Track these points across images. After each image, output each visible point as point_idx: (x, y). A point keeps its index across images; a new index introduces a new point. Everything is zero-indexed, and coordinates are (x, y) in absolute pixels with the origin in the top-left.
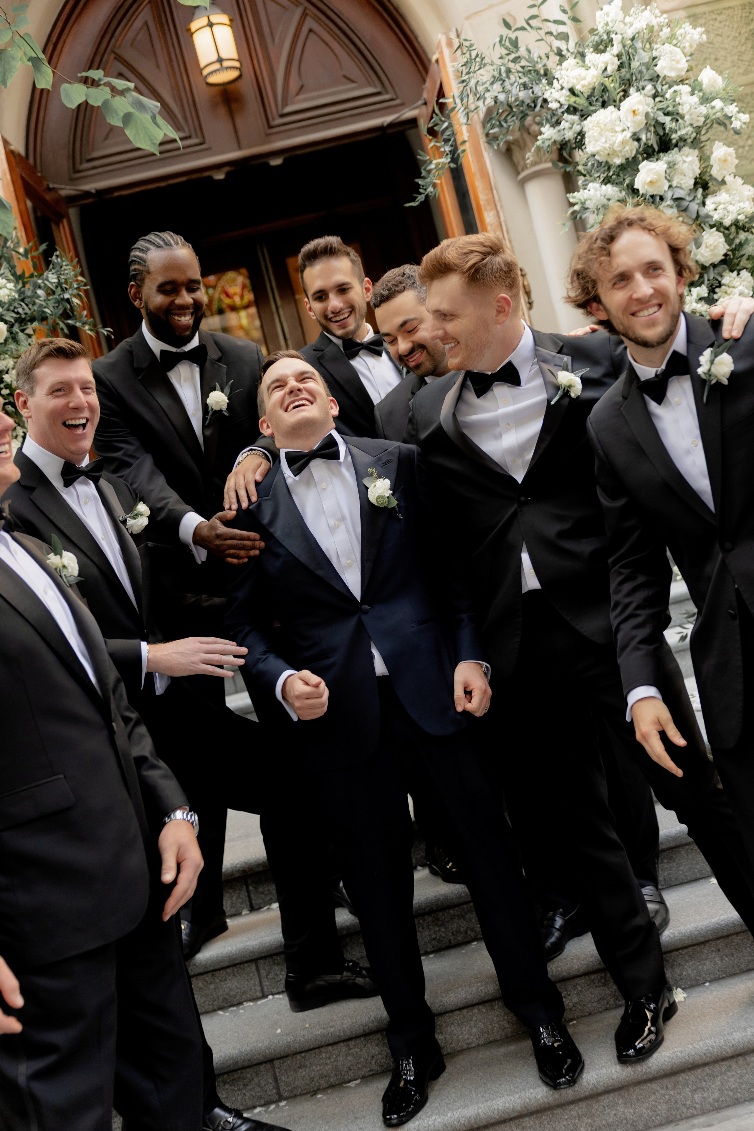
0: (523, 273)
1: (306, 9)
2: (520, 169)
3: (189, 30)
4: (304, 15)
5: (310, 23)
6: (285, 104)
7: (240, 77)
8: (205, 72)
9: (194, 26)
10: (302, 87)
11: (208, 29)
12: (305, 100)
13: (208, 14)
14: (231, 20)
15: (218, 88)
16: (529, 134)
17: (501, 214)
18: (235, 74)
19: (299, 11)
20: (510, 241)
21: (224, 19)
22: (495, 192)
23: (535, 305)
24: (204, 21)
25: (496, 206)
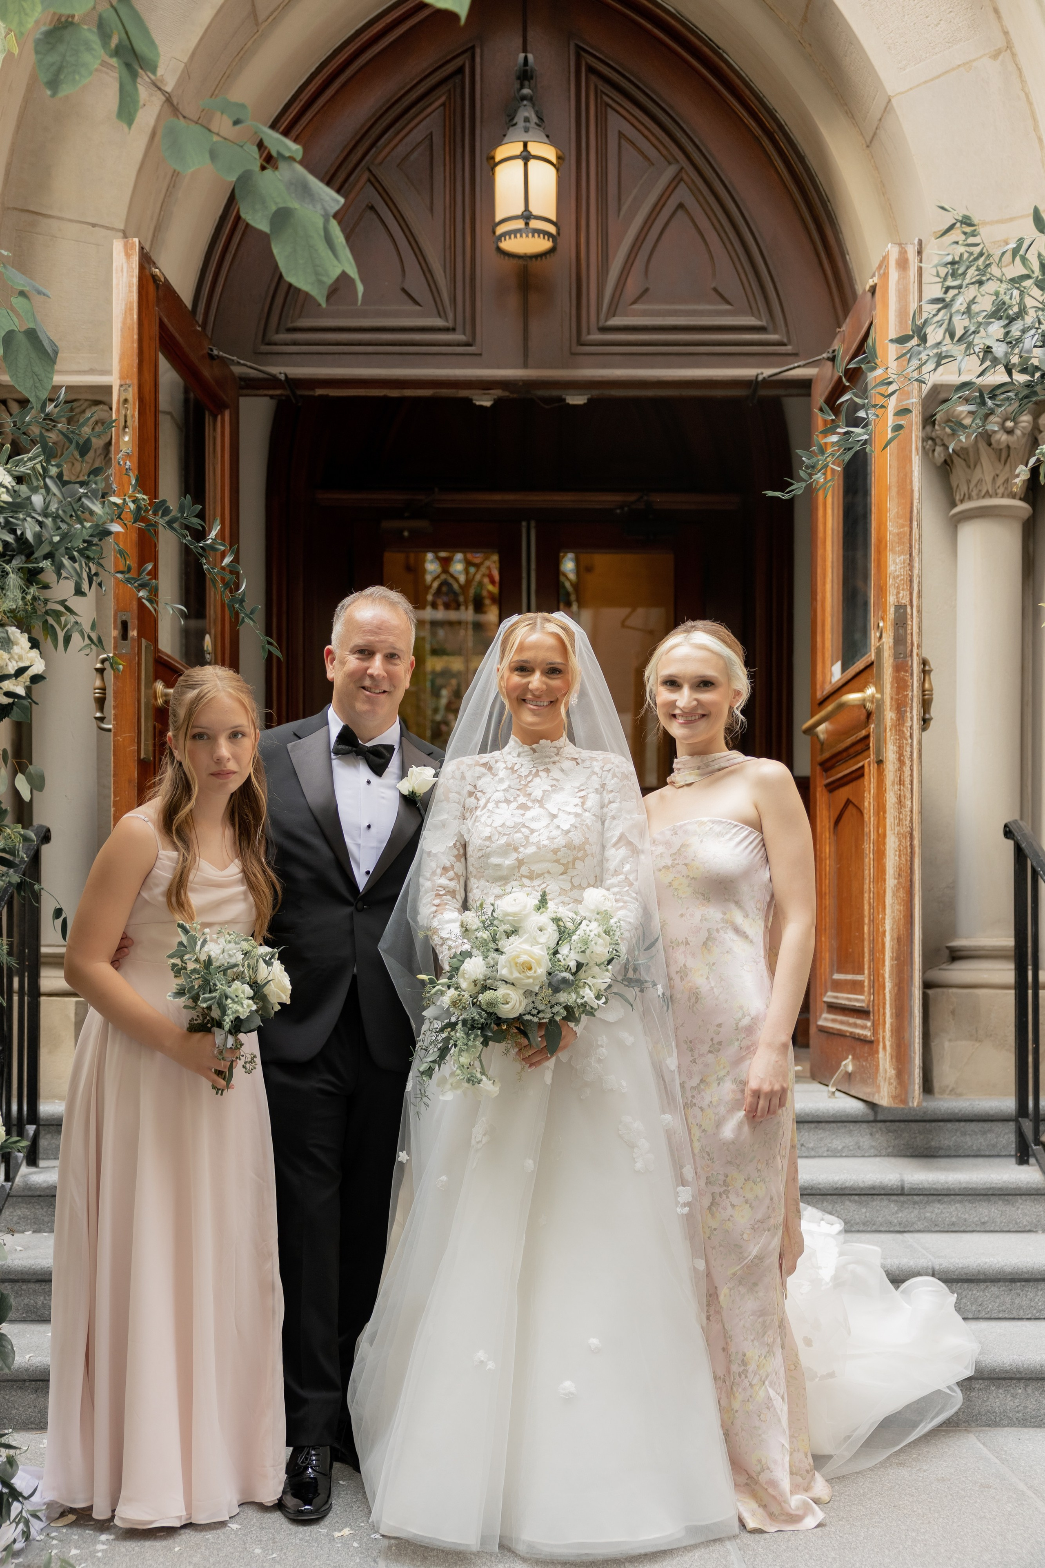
0: (927, 668)
1: (682, 168)
2: (957, 498)
3: (493, 158)
4: (677, 180)
5: (682, 194)
6: (613, 311)
7: (552, 250)
8: (500, 230)
9: (501, 153)
10: (647, 290)
11: (520, 163)
12: (645, 313)
13: (525, 139)
14: (559, 158)
15: (515, 261)
16: (990, 444)
17: (916, 564)
18: (544, 245)
19: (670, 171)
20: (919, 611)
21: (550, 153)
22: (915, 524)
23: (932, 723)
24: (517, 148)
25: (911, 547)
